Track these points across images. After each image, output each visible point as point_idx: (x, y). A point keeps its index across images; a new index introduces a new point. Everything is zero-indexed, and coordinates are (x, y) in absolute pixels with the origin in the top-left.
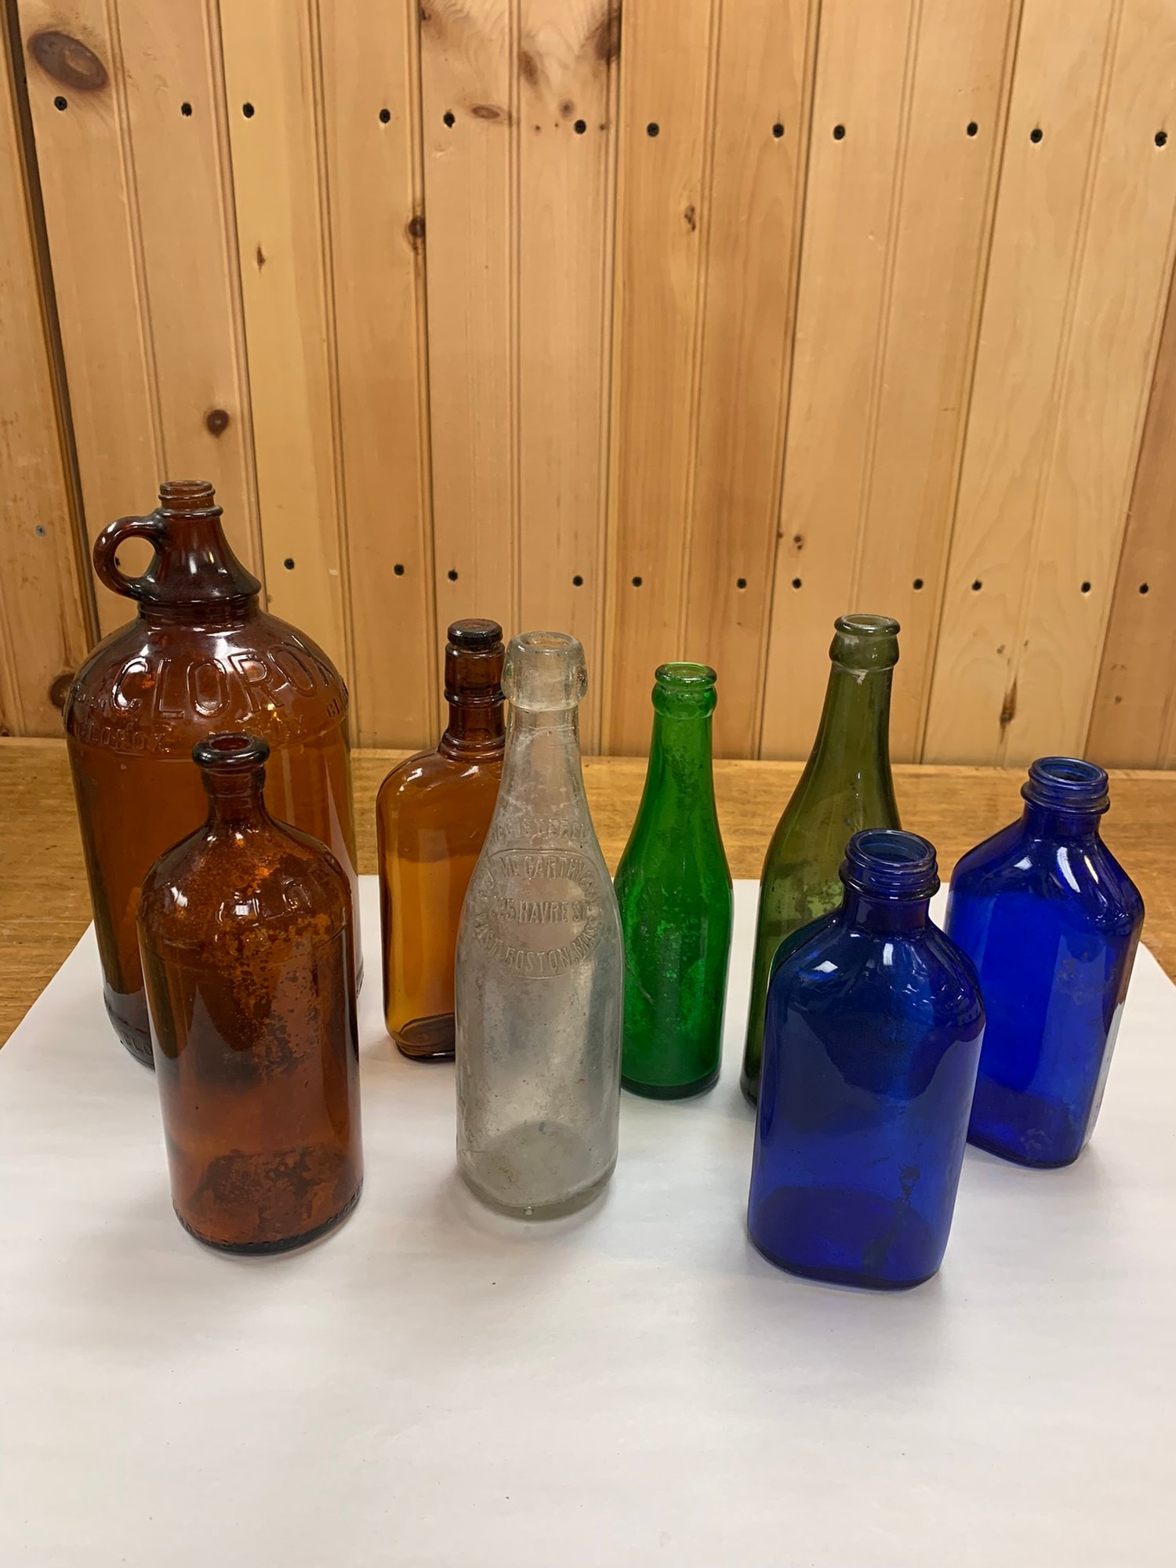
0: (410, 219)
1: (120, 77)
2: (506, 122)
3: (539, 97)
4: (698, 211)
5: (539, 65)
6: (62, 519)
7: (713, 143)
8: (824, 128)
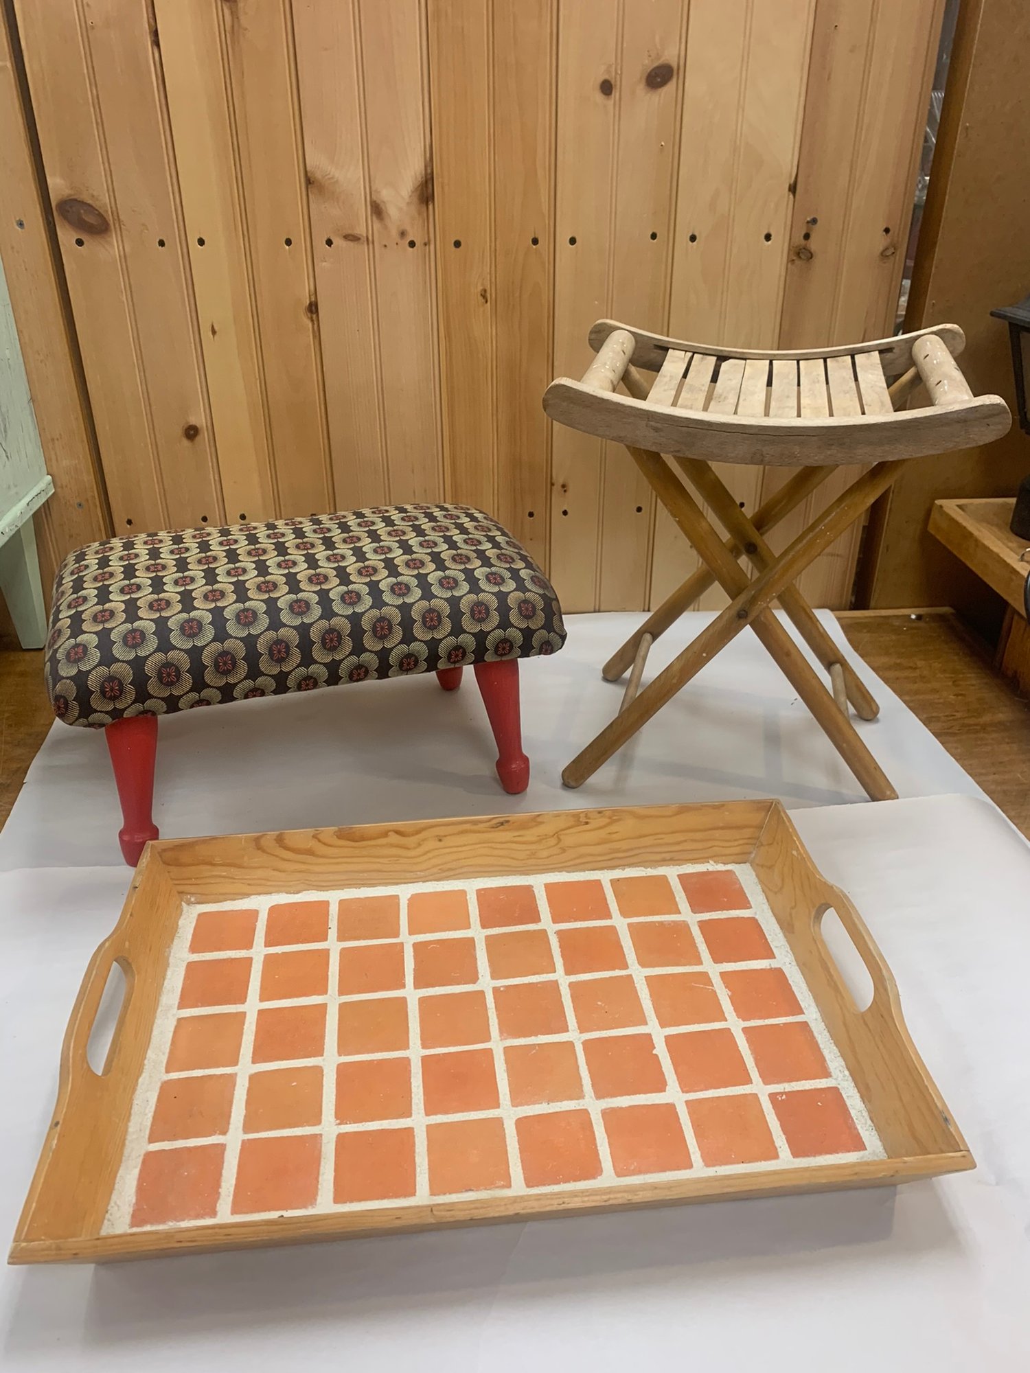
0: (308, 302)
1: (117, 225)
2: (365, 243)
3: (386, 227)
4: (488, 291)
5: (383, 208)
6: (94, 497)
7: (496, 250)
8: (563, 239)
